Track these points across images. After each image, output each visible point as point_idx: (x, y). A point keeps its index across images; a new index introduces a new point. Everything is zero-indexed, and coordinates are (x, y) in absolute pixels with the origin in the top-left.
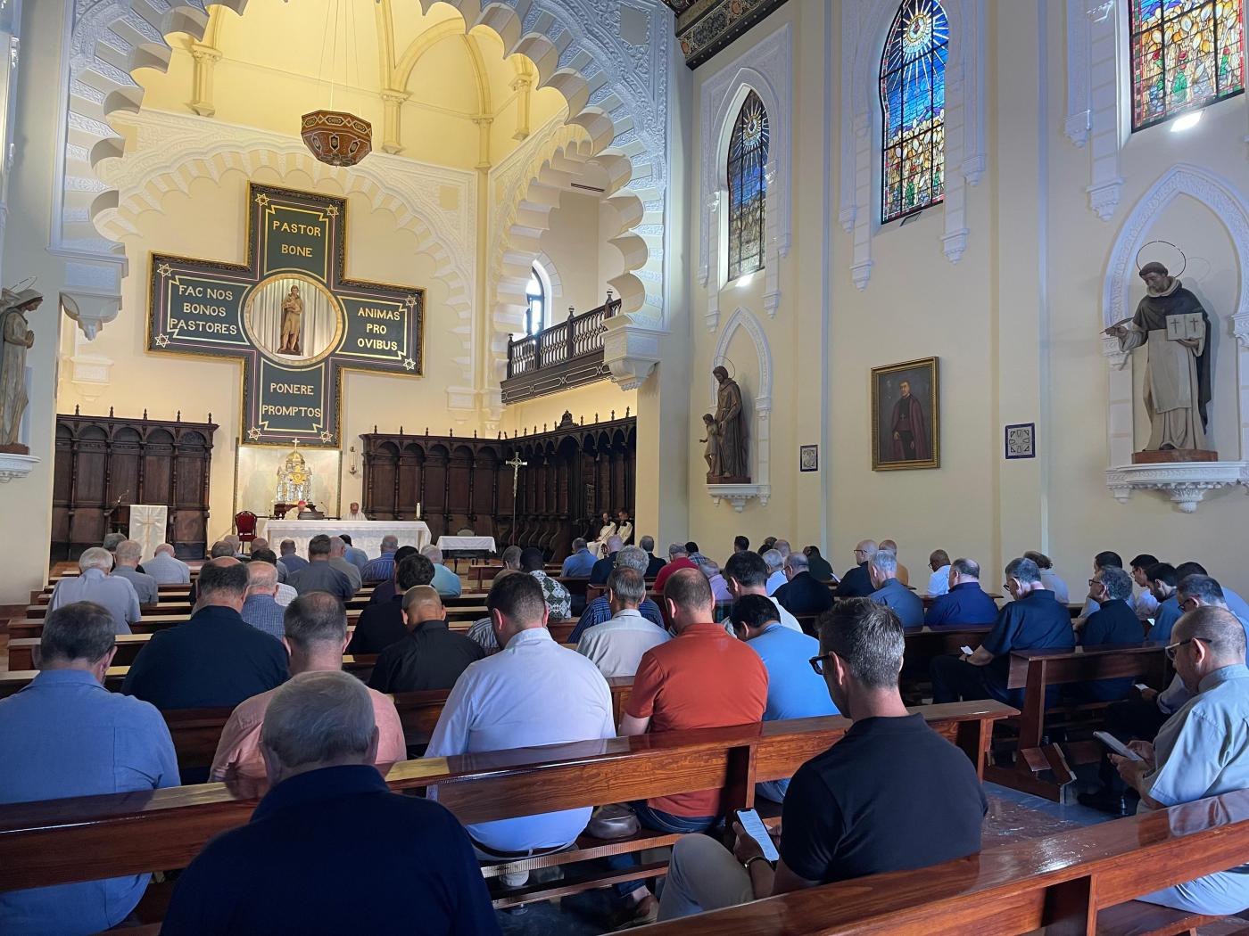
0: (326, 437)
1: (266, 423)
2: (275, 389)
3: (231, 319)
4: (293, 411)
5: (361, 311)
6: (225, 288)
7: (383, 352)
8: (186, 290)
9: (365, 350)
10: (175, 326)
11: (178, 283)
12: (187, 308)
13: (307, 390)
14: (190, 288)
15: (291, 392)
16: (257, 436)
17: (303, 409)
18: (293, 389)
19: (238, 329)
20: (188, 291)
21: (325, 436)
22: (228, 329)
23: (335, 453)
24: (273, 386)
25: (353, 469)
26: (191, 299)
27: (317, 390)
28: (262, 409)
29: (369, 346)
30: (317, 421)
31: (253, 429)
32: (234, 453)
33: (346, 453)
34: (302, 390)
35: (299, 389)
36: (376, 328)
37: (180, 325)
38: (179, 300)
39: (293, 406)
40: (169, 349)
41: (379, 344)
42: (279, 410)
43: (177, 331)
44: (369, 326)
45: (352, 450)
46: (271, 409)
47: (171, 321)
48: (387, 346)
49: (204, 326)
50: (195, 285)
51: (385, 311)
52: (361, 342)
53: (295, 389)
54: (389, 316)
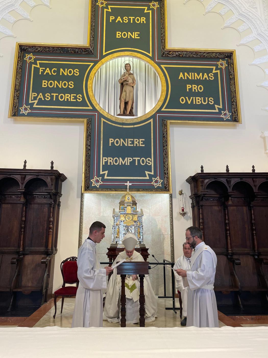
0: (158, 182)
1: (106, 172)
2: (113, 143)
3: (78, 89)
4: (128, 161)
5: (181, 75)
6: (74, 67)
7: (201, 106)
8: (44, 71)
9: (186, 106)
10: (35, 98)
11: (38, 66)
12: (45, 84)
13: (139, 142)
14: (48, 69)
15: (126, 145)
16: (99, 184)
17: (137, 159)
18: (128, 143)
19: (83, 97)
20: (46, 72)
21: (156, 182)
22: (76, 98)
23: (165, 197)
24: (111, 141)
25: (183, 210)
26: (48, 77)
27: (147, 143)
28: (103, 160)
29: (189, 102)
30: (149, 168)
31: (96, 178)
32: (80, 199)
33: (176, 198)
34: (135, 142)
35: (133, 142)
36: (195, 88)
37: (39, 97)
38: (39, 78)
39: (128, 157)
40: (29, 115)
41: (198, 100)
42: (116, 161)
43: (36, 101)
44: (188, 87)
45: (181, 193)
46: (110, 160)
47: (32, 95)
48: (205, 101)
49: (57, 97)
50: (51, 67)
51: (201, 74)
52: (182, 100)
53: (130, 142)
54: (205, 77)
